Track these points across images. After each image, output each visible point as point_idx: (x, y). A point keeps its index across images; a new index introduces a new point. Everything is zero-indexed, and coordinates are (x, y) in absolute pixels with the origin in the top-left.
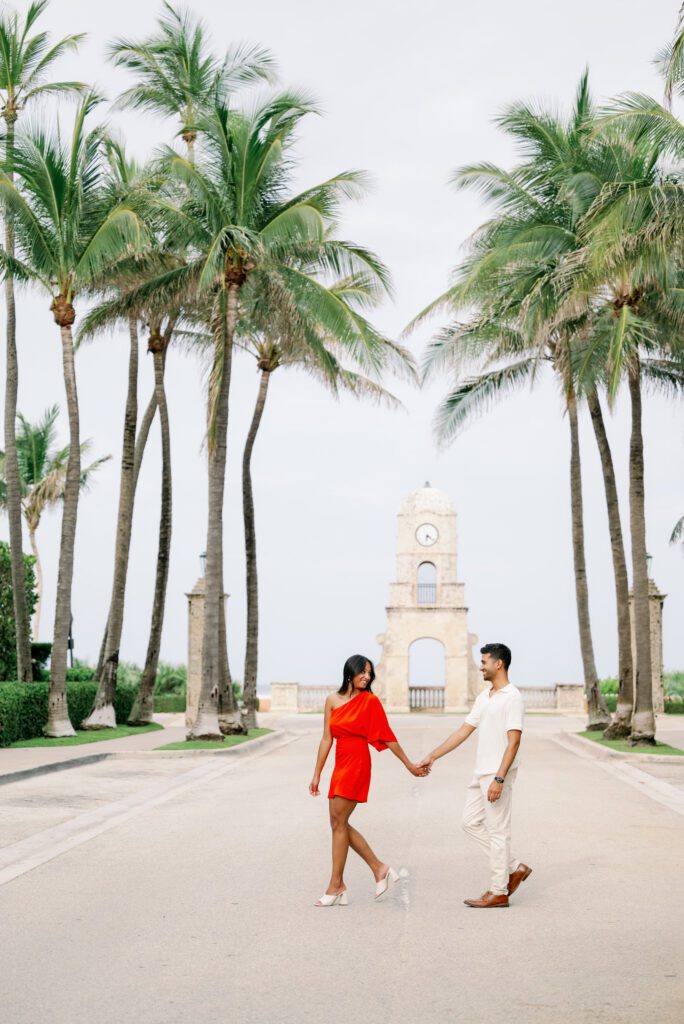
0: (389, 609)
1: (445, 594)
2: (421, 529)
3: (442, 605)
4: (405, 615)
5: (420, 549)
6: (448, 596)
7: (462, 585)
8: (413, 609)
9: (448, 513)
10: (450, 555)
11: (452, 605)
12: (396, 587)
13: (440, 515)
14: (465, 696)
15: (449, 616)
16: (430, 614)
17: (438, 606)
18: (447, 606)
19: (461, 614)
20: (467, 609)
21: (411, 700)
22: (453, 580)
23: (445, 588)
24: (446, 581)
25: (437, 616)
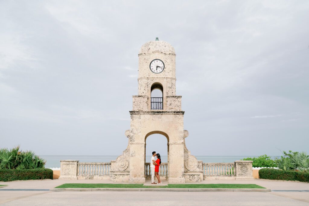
0: (132, 112)
1: (168, 103)
2: (153, 62)
3: (168, 110)
4: (142, 116)
5: (153, 75)
6: (170, 104)
7: (179, 97)
8: (148, 112)
9: (170, 53)
10: (172, 78)
11: (173, 110)
12: (137, 99)
13: (165, 54)
14: (183, 170)
15: (171, 117)
16: (159, 115)
17: (164, 110)
18: (170, 111)
19: (180, 116)
20: (183, 113)
21: (147, 171)
22: (174, 94)
23: (168, 99)
24: (170, 95)
25: (164, 116)
